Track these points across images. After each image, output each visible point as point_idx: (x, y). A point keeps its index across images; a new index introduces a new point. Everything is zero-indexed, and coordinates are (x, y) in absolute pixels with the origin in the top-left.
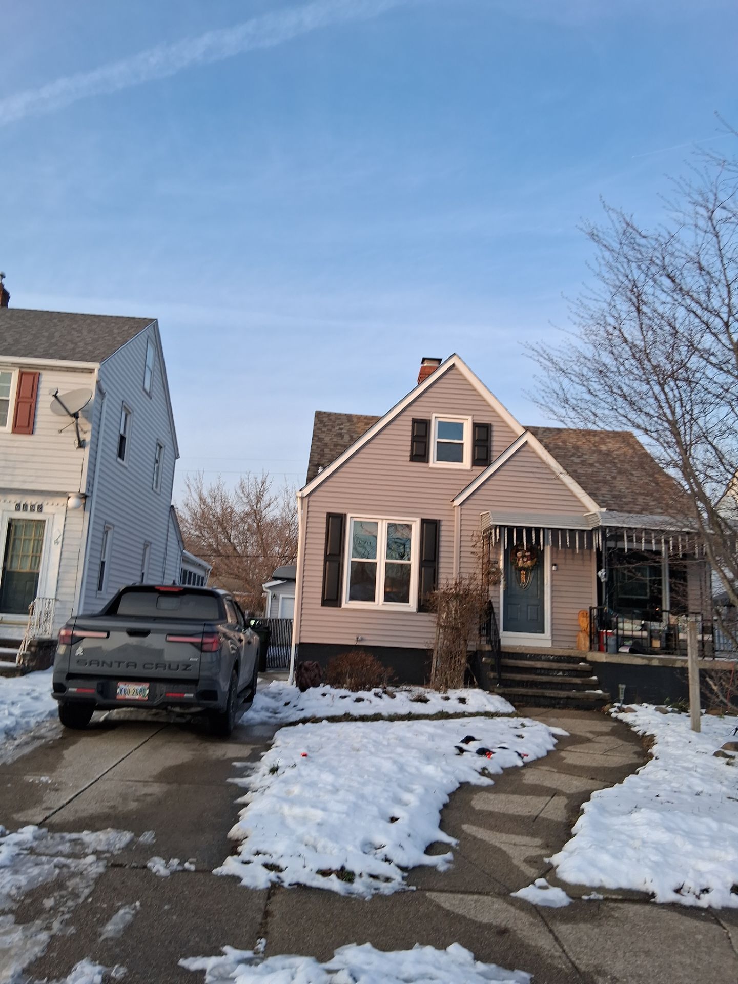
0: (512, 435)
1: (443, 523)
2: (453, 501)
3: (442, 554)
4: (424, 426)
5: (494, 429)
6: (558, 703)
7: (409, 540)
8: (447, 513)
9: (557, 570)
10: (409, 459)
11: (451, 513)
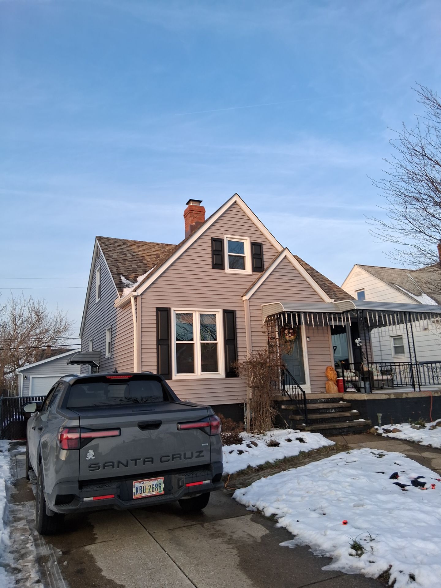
0: (275, 251)
1: (237, 312)
2: (242, 297)
3: (238, 335)
4: (219, 243)
5: (264, 247)
6: (344, 432)
7: (215, 325)
8: (239, 305)
9: (310, 341)
10: (211, 267)
11: (242, 305)
